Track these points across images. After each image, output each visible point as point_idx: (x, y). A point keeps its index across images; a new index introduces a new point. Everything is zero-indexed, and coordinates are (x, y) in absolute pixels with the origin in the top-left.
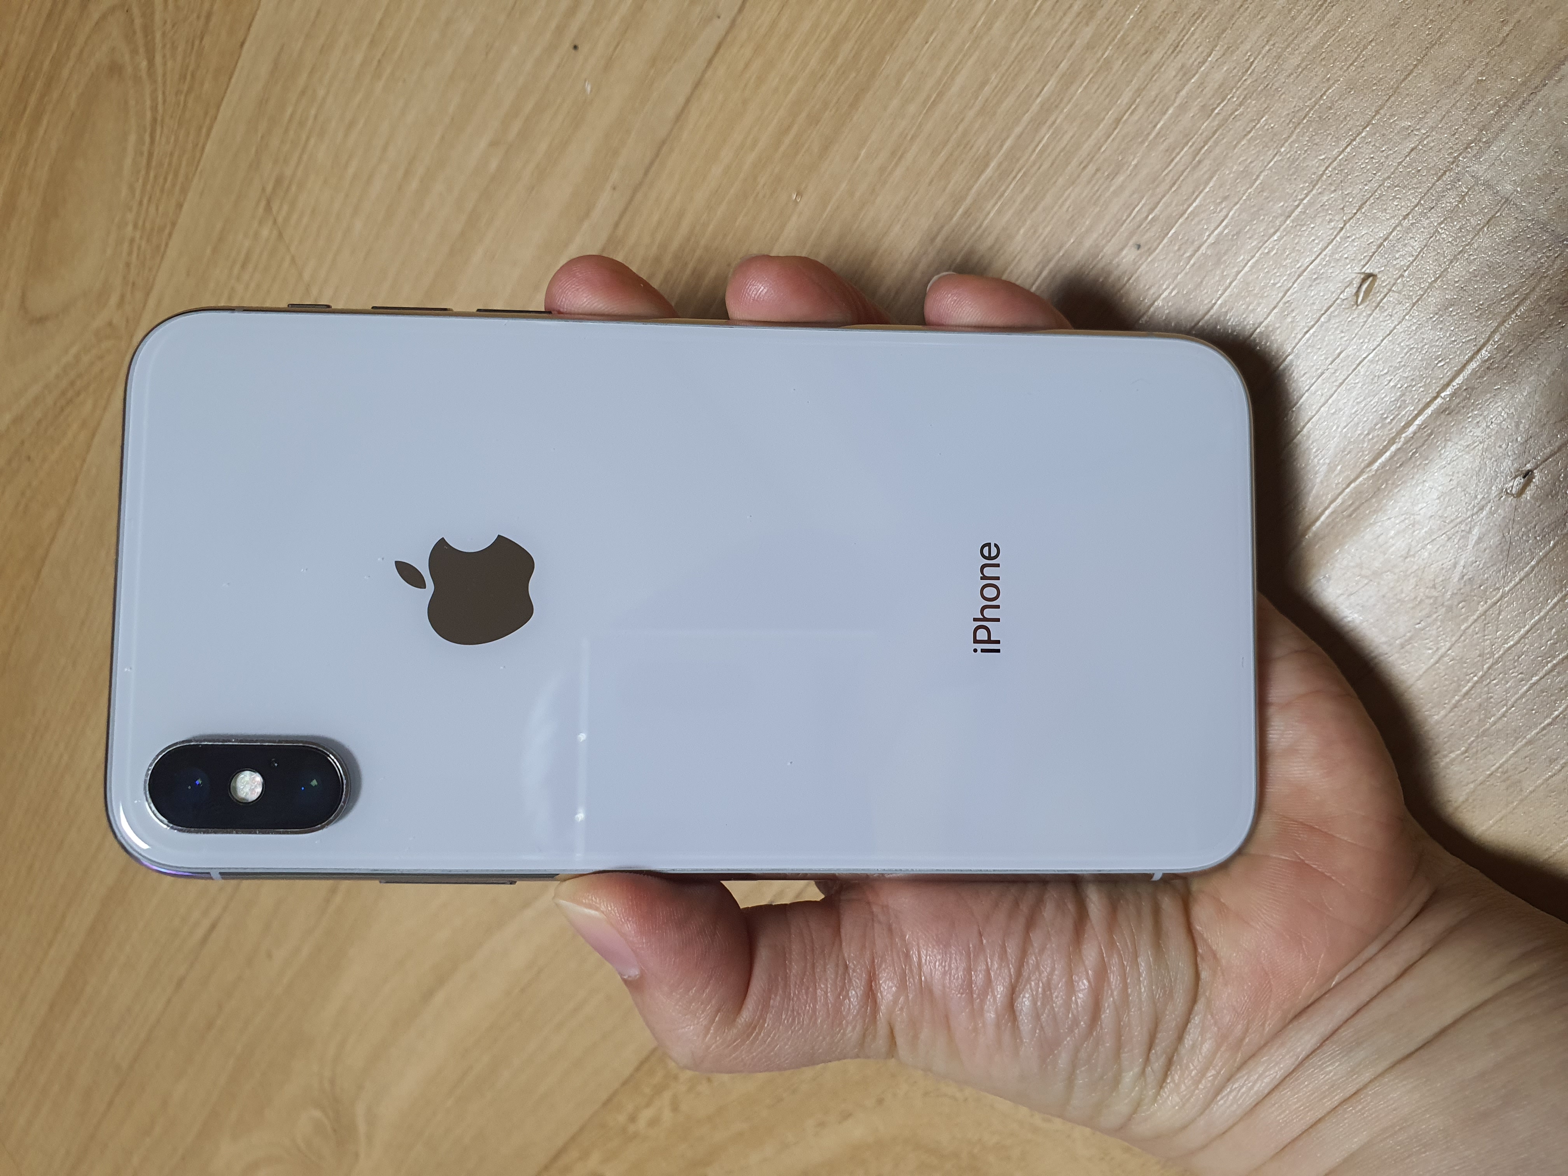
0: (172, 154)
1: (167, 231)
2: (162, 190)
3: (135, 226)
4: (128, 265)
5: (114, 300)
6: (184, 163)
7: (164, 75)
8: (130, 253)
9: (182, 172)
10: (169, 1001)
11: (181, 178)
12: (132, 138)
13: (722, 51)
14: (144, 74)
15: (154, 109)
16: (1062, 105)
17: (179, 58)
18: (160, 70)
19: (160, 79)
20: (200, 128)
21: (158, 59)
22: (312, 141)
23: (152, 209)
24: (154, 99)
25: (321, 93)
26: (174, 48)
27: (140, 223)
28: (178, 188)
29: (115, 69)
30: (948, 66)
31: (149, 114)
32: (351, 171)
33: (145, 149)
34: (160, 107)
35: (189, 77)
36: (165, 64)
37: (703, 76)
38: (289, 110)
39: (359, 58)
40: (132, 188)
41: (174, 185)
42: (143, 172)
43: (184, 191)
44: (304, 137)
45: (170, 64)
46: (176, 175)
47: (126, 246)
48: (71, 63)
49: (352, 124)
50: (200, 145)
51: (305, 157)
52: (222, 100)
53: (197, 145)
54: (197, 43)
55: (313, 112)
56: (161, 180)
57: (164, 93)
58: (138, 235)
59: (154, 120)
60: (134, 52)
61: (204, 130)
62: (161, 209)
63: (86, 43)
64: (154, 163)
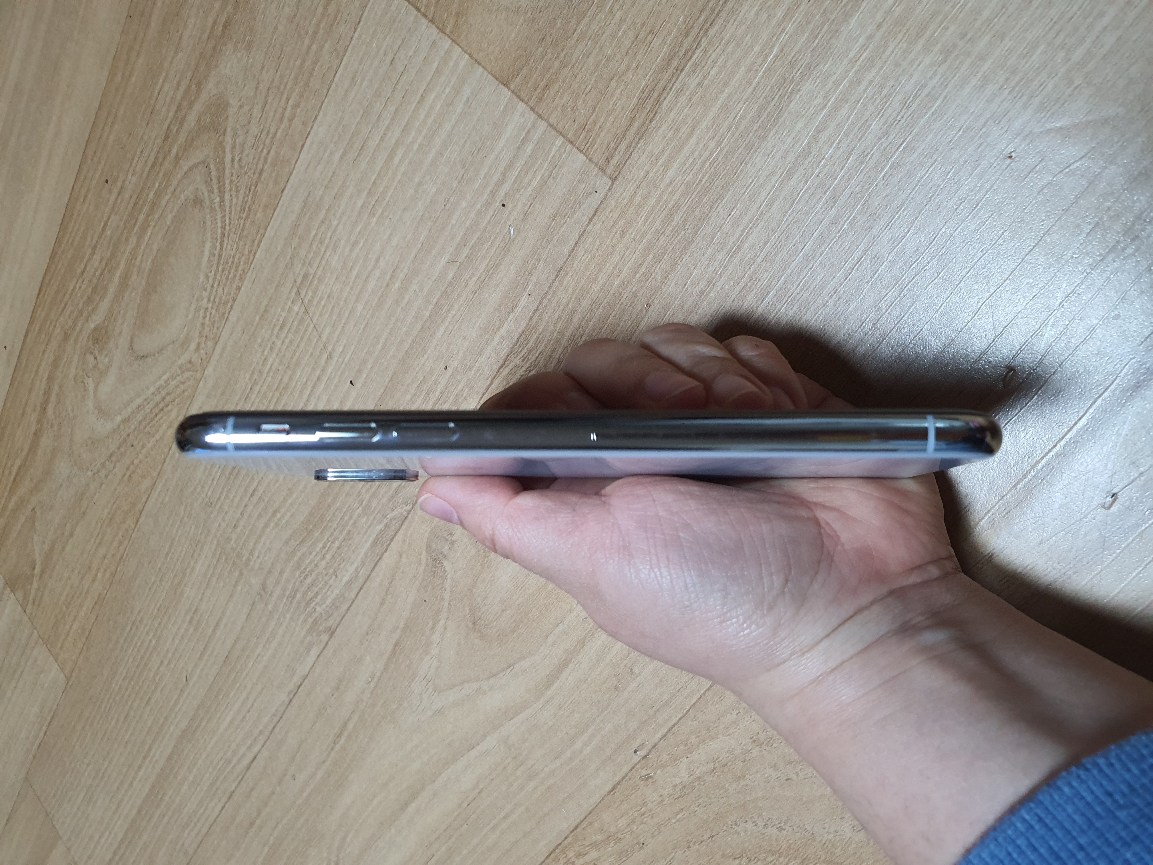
0: (234, 257)
1: (229, 304)
2: (227, 279)
3: (209, 300)
4: (203, 324)
5: (193, 346)
6: (242, 263)
7: (230, 207)
8: (204, 318)
9: (241, 268)
10: (224, 807)
11: (240, 271)
12: (208, 245)
13: (598, 213)
14: (217, 205)
15: (223, 228)
16: (816, 258)
17: (241, 197)
18: (227, 203)
19: (227, 209)
20: (254, 241)
21: (227, 197)
22: (328, 253)
23: (220, 290)
24: (224, 222)
25: (335, 223)
26: (238, 191)
27: (212, 298)
28: (237, 278)
29: (198, 201)
30: (744, 230)
31: (219, 231)
32: (355, 273)
33: (216, 252)
34: (227, 228)
35: (247, 209)
36: (231, 200)
37: (586, 228)
38: (313, 233)
39: (360, 203)
40: (207, 277)
41: (235, 276)
42: (215, 267)
43: (242, 279)
44: (323, 249)
45: (234, 200)
46: (236, 270)
47: (202, 312)
48: (167, 197)
49: (355, 243)
50: (253, 252)
51: (324, 263)
52: (269, 224)
53: (251, 251)
54: (253, 188)
55: (329, 234)
56: (227, 272)
57: (230, 219)
58: (210, 306)
59: (223, 235)
60: (211, 192)
61: (256, 242)
62: (226, 290)
63: (178, 185)
64: (222, 261)
